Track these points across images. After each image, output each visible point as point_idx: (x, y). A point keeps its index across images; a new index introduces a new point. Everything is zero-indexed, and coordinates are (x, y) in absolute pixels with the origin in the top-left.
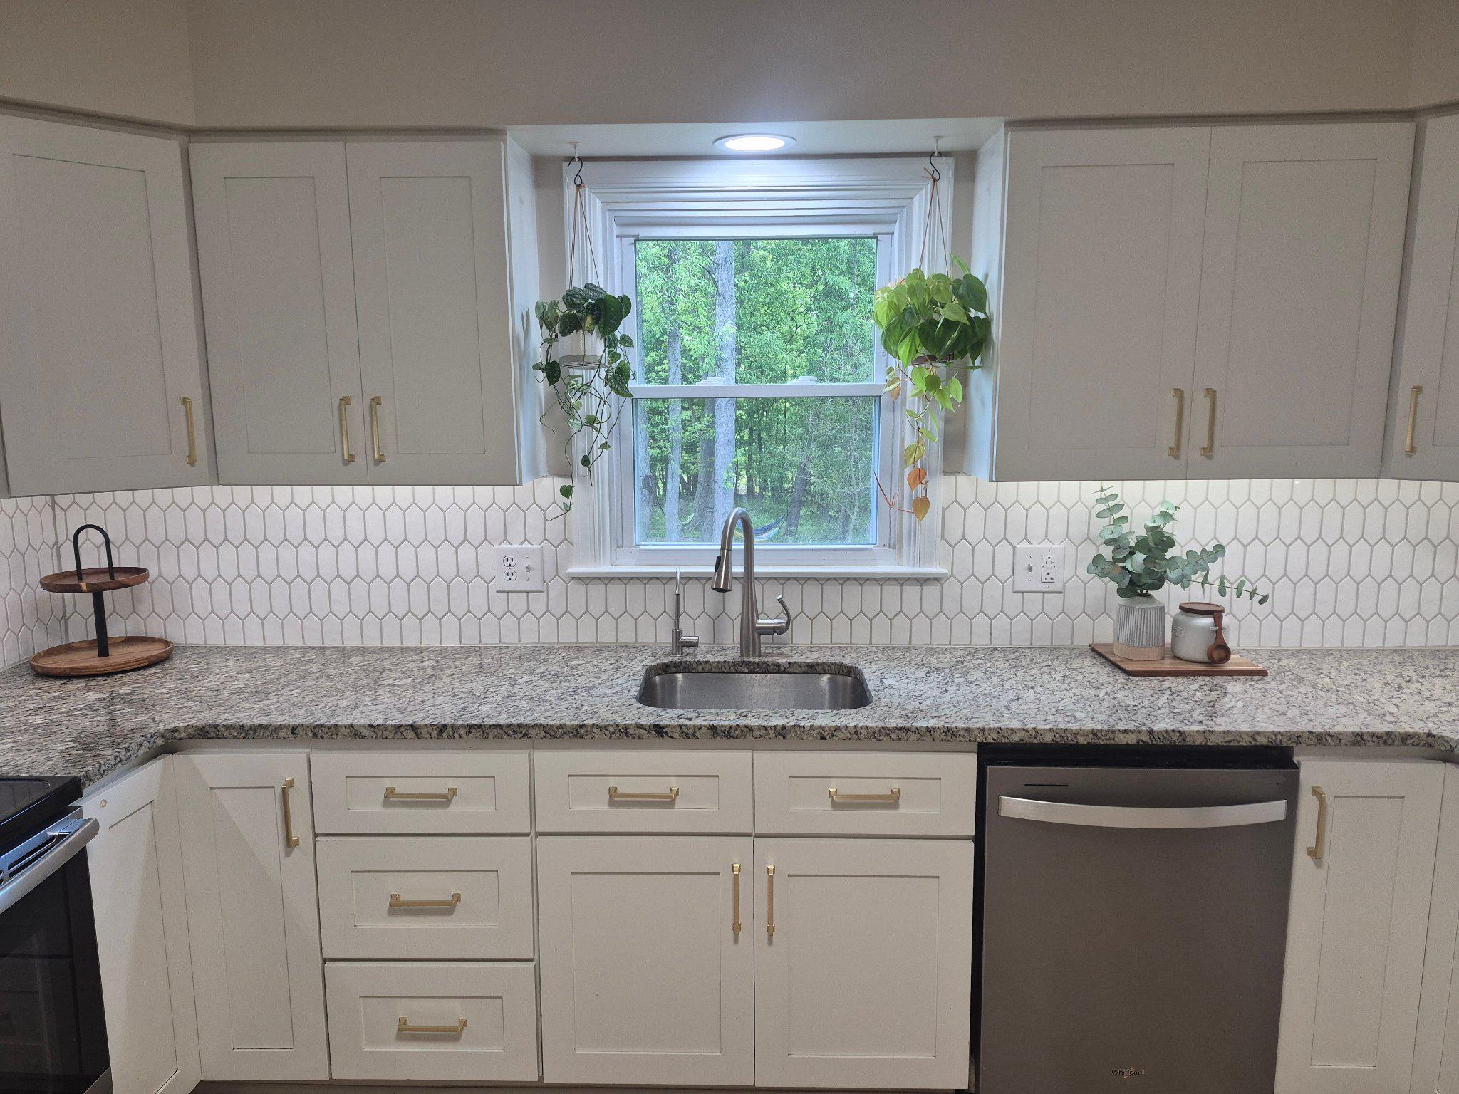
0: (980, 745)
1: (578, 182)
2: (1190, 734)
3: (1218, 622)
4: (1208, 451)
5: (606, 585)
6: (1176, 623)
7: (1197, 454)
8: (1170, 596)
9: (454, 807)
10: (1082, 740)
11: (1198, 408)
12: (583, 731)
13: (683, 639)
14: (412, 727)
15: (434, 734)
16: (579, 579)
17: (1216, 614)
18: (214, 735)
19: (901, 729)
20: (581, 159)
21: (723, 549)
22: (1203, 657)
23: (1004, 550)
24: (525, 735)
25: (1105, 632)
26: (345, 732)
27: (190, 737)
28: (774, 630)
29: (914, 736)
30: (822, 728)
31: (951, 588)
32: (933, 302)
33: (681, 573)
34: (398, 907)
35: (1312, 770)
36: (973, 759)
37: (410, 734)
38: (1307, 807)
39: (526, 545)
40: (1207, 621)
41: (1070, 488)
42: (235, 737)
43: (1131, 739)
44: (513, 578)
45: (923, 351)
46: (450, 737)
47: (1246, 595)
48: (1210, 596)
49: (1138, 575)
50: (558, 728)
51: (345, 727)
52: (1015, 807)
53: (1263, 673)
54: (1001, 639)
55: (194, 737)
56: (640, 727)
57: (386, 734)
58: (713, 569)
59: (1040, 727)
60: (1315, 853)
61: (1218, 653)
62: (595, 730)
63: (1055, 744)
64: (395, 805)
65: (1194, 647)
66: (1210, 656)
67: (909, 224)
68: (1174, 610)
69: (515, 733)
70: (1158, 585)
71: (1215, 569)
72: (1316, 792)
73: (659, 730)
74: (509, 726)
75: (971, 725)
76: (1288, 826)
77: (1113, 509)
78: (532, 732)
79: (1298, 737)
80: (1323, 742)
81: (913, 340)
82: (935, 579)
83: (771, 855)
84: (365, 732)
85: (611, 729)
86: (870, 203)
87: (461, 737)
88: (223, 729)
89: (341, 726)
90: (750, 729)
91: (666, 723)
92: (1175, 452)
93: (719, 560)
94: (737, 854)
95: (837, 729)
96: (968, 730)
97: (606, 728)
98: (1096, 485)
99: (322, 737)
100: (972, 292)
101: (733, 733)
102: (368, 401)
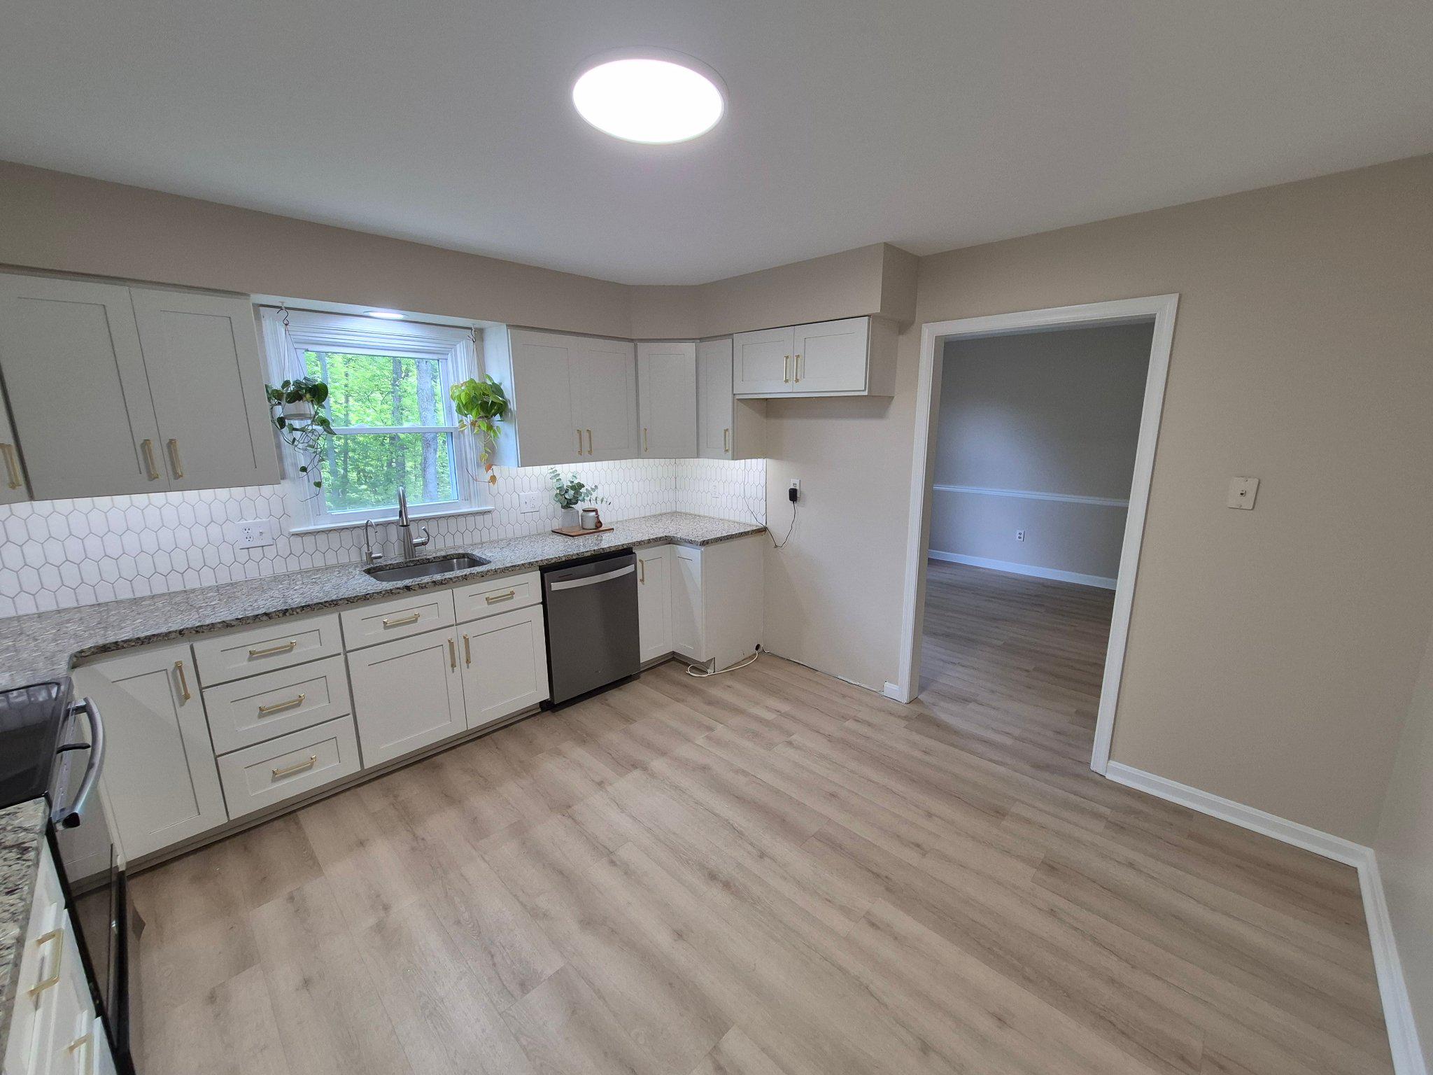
0: (540, 566)
1: (286, 322)
2: (605, 548)
3: (597, 514)
4: (590, 452)
5: (315, 536)
6: (582, 516)
7: (587, 453)
8: (579, 507)
9: (294, 651)
10: (574, 557)
11: (585, 435)
12: (368, 596)
13: (373, 556)
14: (265, 614)
15: (281, 615)
16: (297, 534)
17: (596, 511)
18: (115, 648)
19: (512, 566)
20: (286, 308)
21: (401, 507)
22: (594, 527)
23: (515, 495)
24: (336, 604)
25: (556, 525)
26: (219, 626)
27: (93, 653)
28: (423, 544)
29: (518, 568)
30: (482, 572)
31: (495, 514)
32: (484, 394)
33: (375, 523)
34: (263, 713)
35: (640, 554)
36: (538, 573)
37: (265, 618)
38: (639, 564)
39: (258, 520)
40: (594, 513)
41: (537, 469)
42: (133, 646)
43: (589, 554)
44: (251, 540)
45: (482, 414)
46: (290, 614)
47: (604, 502)
48: (593, 506)
49: (570, 500)
50: (354, 597)
51: (219, 623)
52: (556, 586)
53: (613, 529)
54: (518, 534)
55: (97, 653)
56: (398, 588)
57: (248, 621)
58: (398, 518)
59: (560, 555)
60: (642, 580)
61: (599, 524)
62: (375, 595)
63: (566, 561)
64: (257, 658)
65: (590, 524)
66: (596, 526)
67: (456, 355)
68: (581, 512)
69: (330, 604)
70: (576, 503)
71: (594, 495)
72: (640, 561)
73: (408, 588)
74: (326, 602)
75: (536, 560)
76: (635, 572)
77: (556, 476)
78: (340, 602)
79: (634, 544)
80: (640, 543)
81: (478, 409)
82: (489, 512)
83: (464, 630)
84: (234, 623)
85: (383, 593)
86: (434, 345)
87: (297, 613)
88: (122, 644)
89: (216, 623)
90: (451, 579)
91: (410, 584)
92: (580, 453)
93: (401, 512)
94: (450, 634)
95: (488, 571)
96: (537, 562)
97: (381, 592)
98: (550, 467)
99: (203, 632)
100: (497, 389)
101: (444, 582)
102: (165, 443)
